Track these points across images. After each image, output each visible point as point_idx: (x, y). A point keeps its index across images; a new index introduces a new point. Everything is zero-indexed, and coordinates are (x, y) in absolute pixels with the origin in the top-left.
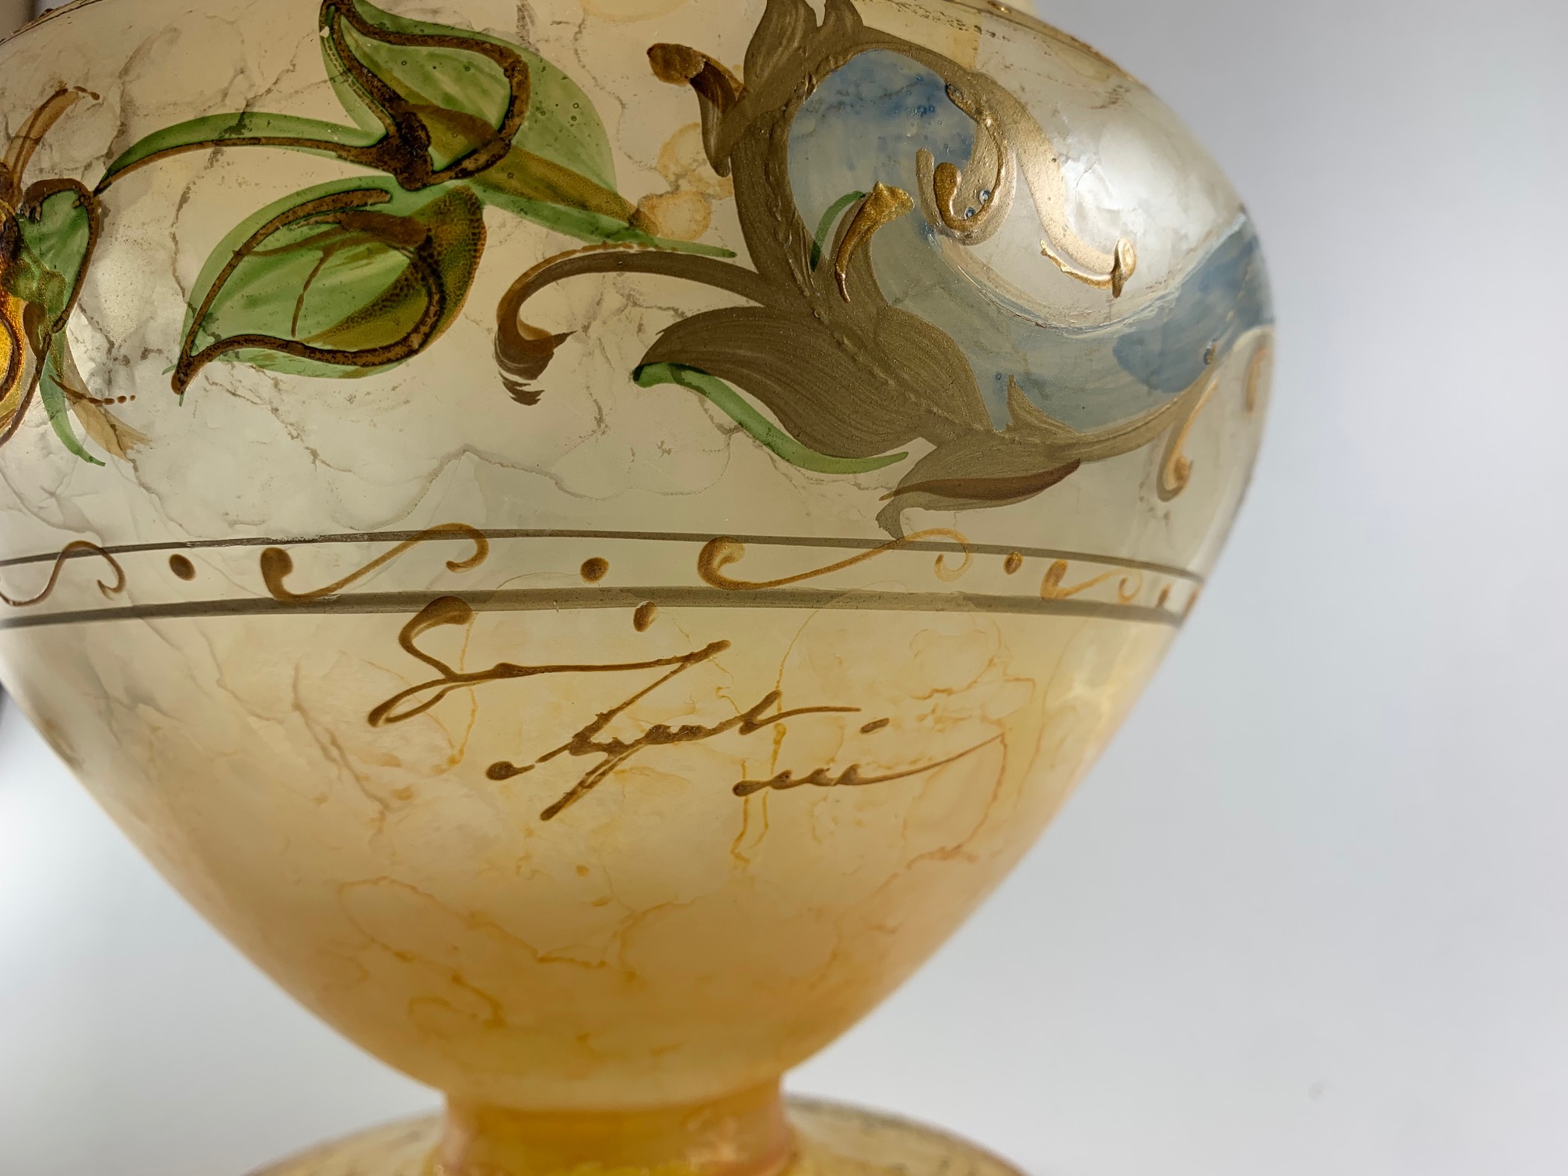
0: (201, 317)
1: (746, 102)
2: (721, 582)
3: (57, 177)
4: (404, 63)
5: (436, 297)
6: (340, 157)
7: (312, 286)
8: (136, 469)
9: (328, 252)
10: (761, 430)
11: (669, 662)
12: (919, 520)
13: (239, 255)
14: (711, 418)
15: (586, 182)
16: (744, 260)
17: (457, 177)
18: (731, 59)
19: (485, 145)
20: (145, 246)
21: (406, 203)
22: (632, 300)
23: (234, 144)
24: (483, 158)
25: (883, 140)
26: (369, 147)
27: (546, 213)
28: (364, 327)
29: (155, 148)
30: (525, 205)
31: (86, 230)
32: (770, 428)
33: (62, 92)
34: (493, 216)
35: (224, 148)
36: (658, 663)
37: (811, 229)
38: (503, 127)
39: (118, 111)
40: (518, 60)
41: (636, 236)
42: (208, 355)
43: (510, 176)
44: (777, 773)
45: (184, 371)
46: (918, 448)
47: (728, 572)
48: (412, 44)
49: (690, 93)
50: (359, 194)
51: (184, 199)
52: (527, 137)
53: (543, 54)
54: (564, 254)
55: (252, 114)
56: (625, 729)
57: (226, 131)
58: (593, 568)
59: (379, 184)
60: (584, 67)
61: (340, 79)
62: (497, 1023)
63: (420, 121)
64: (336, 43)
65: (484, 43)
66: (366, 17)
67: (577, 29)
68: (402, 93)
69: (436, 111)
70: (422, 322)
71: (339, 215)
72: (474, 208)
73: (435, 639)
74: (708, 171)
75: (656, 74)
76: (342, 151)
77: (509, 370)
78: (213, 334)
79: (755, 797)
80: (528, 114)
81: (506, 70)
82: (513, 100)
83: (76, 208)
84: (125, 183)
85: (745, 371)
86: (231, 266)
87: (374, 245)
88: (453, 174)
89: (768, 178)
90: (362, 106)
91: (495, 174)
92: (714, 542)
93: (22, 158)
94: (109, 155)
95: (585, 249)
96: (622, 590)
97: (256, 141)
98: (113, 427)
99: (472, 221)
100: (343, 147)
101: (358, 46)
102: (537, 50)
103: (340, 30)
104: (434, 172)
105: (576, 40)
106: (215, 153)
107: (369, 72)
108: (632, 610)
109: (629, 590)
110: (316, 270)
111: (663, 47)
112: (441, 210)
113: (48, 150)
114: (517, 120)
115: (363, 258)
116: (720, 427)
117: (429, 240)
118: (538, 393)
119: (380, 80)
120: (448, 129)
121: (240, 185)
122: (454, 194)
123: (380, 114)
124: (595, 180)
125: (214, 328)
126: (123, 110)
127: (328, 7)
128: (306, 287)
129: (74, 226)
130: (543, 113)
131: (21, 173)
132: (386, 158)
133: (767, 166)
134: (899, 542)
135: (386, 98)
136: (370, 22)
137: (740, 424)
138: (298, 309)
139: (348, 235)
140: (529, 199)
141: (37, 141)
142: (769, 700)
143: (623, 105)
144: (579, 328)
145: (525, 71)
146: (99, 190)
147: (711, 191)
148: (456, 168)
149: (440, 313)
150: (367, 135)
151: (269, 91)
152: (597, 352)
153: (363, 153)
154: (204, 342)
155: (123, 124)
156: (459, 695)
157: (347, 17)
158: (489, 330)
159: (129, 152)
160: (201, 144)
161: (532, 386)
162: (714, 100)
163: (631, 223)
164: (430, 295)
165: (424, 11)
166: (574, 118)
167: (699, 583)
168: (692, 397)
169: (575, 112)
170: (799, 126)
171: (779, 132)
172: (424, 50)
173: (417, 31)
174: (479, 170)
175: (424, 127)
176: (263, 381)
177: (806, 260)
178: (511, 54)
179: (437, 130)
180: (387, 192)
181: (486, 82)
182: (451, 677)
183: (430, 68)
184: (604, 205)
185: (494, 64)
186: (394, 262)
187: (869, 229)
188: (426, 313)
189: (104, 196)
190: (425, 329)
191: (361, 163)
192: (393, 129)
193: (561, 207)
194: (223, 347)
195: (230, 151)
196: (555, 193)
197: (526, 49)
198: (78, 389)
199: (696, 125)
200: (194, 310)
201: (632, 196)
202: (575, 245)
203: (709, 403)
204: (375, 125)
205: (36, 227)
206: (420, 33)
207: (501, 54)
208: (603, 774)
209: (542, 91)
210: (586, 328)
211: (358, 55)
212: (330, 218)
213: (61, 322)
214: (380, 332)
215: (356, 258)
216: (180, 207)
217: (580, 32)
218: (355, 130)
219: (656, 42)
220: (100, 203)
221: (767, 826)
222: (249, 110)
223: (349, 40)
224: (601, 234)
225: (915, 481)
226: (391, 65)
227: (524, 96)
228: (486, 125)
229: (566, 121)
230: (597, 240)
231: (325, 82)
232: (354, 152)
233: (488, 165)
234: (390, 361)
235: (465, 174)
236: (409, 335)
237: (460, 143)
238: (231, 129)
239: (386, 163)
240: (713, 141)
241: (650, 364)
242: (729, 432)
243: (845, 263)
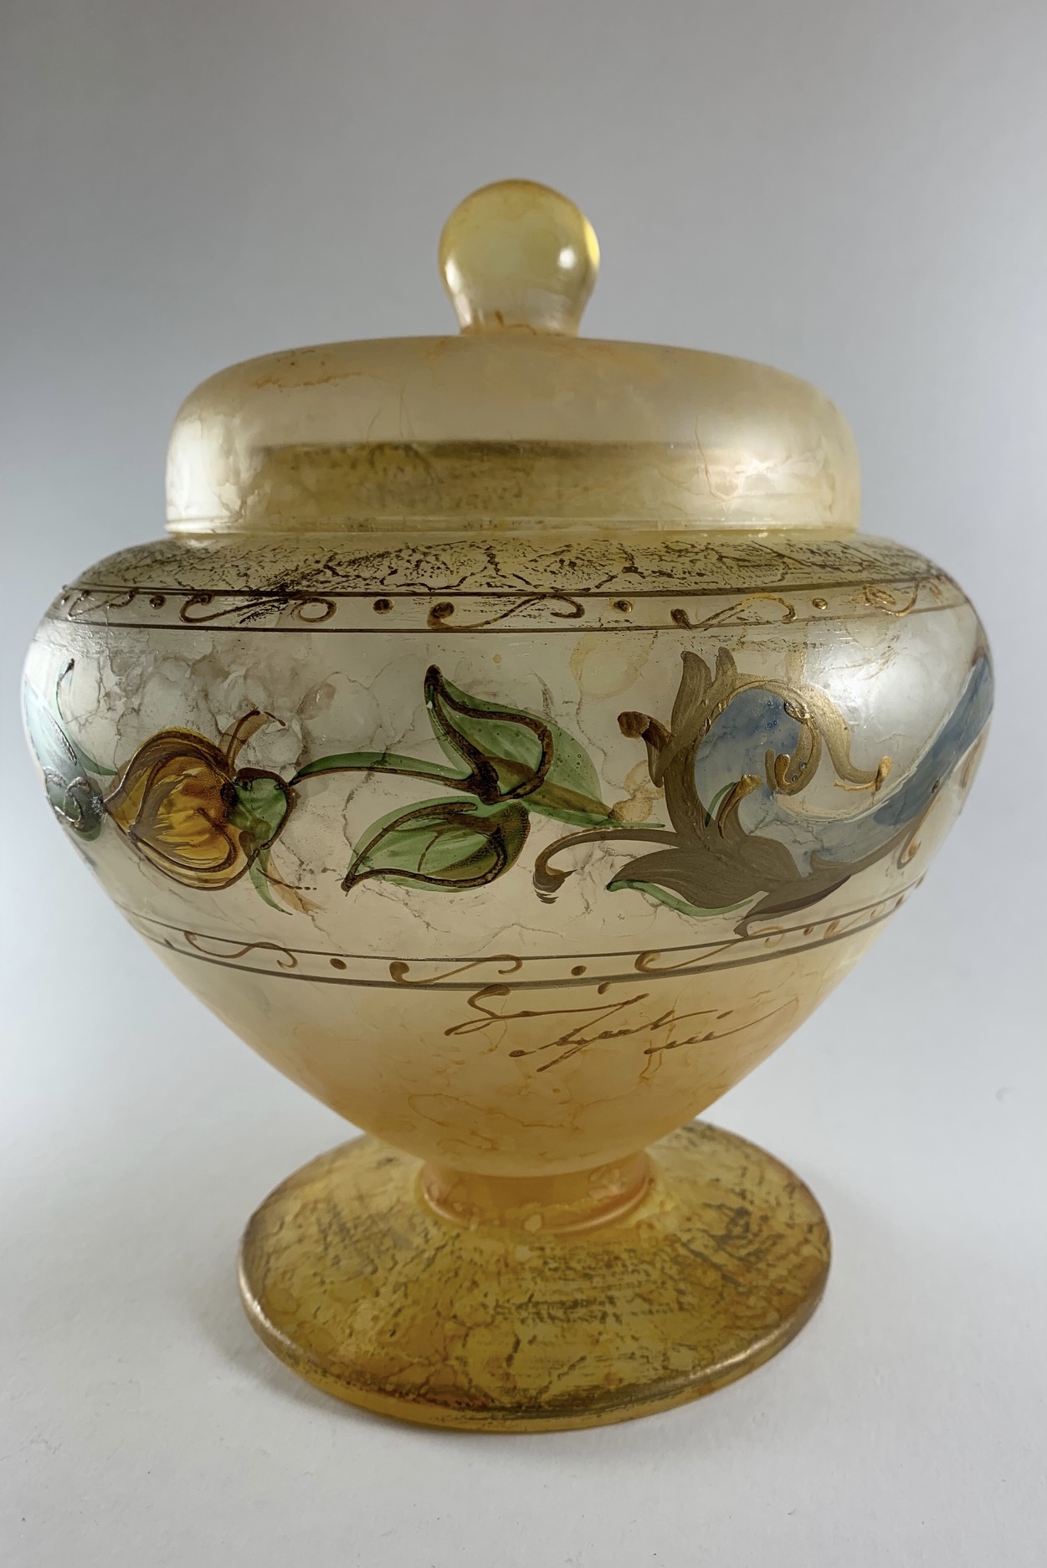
0: (362, 858)
1: (672, 743)
2: (647, 970)
3: (261, 769)
4: (480, 730)
5: (502, 857)
6: (446, 784)
7: (430, 849)
8: (313, 920)
9: (440, 833)
10: (674, 904)
11: (615, 1005)
12: (754, 927)
13: (386, 830)
14: (647, 901)
15: (585, 798)
16: (669, 828)
17: (514, 798)
18: (664, 720)
19: (530, 780)
20: (326, 818)
21: (485, 811)
22: (608, 853)
23: (381, 772)
24: (528, 788)
25: (747, 750)
26: (463, 780)
27: (563, 815)
28: (461, 870)
29: (328, 766)
30: (552, 812)
31: (285, 803)
32: (679, 901)
33: (255, 713)
34: (533, 817)
35: (375, 773)
36: (610, 1006)
37: (706, 807)
38: (539, 770)
39: (300, 737)
40: (545, 730)
41: (612, 823)
42: (366, 875)
43: (544, 797)
44: (669, 1042)
45: (350, 881)
46: (761, 895)
47: (651, 966)
48: (483, 717)
49: (641, 742)
50: (458, 805)
51: (350, 798)
52: (553, 775)
53: (559, 725)
54: (572, 835)
55: (391, 755)
56: (586, 1034)
57: (375, 763)
58: (578, 970)
59: (469, 800)
60: (583, 732)
61: (443, 738)
62: (494, 1149)
63: (491, 767)
64: (437, 712)
65: (526, 718)
66: (453, 696)
67: (577, 707)
68: (480, 750)
69: (501, 760)
70: (494, 868)
71: (446, 815)
72: (524, 814)
73: (486, 1002)
74: (651, 786)
75: (623, 733)
76: (447, 781)
77: (540, 889)
78: (369, 867)
79: (656, 1055)
80: (552, 762)
81: (539, 736)
82: (544, 754)
83: (277, 789)
84: (310, 784)
85: (667, 879)
86: (381, 836)
87: (468, 831)
88: (512, 796)
89: (683, 784)
90: (457, 756)
91: (535, 796)
92: (644, 954)
93: (233, 750)
94: (298, 764)
95: (583, 831)
96: (593, 978)
97: (394, 771)
98: (300, 900)
99: (522, 820)
100: (447, 779)
101: (451, 717)
102: (556, 722)
103: (439, 706)
104: (501, 795)
105: (577, 714)
106: (369, 775)
107: (460, 735)
108: (598, 986)
109: (596, 978)
110: (433, 841)
111: (626, 714)
112: (505, 815)
113: (253, 751)
114: (547, 766)
115: (460, 837)
116: (652, 905)
117: (499, 829)
118: (555, 898)
119: (467, 741)
120: (508, 771)
121: (386, 794)
122: (512, 807)
123: (469, 762)
124: (590, 797)
125: (370, 864)
126: (304, 738)
127: (429, 687)
128: (426, 850)
129: (276, 799)
130: (561, 762)
131: (234, 759)
132: (473, 787)
133: (683, 778)
134: (746, 937)
135: (471, 752)
136: (457, 701)
137: (663, 902)
138: (422, 859)
139: (450, 826)
140: (555, 808)
141: (243, 742)
142: (668, 1015)
143: (605, 754)
144: (578, 868)
145: (550, 737)
146: (292, 783)
147: (653, 796)
148: (513, 793)
149: (504, 865)
150: (461, 773)
151: (399, 742)
152: (588, 878)
153: (460, 784)
154: (363, 869)
155: (305, 747)
156: (498, 1025)
157: (442, 695)
158: (530, 872)
159: (311, 765)
160: (359, 769)
161: (553, 895)
162: (655, 745)
163: (609, 817)
164: (499, 856)
165: (487, 693)
166: (578, 764)
167: (636, 971)
168: (638, 893)
169: (579, 760)
170: (701, 754)
171: (690, 757)
172: (491, 722)
173: (485, 709)
174: (526, 794)
175: (494, 770)
176: (401, 891)
177: (702, 823)
178: (541, 724)
179: (501, 771)
180: (474, 805)
181: (529, 745)
182: (494, 1016)
183: (495, 734)
184: (595, 809)
185: (532, 732)
186: (479, 840)
187: (737, 801)
188: (496, 864)
189: (296, 787)
190: (494, 871)
191: (458, 789)
192: (476, 771)
193: (572, 812)
194: (374, 873)
195: (378, 775)
196: (569, 805)
197: (550, 722)
198: (277, 877)
199: (645, 761)
200: (357, 854)
201: (610, 803)
202: (579, 829)
203: (647, 895)
204: (466, 768)
205: (248, 793)
206: (487, 710)
207: (536, 726)
208: (574, 1052)
209: (561, 749)
210: (583, 868)
211: (451, 723)
212: (441, 817)
213: (267, 845)
214: (472, 872)
215: (456, 837)
216: (348, 801)
217: (579, 709)
218: (454, 770)
219: (622, 711)
220: (294, 791)
221: (661, 1063)
222: (388, 752)
223: (444, 711)
224: (593, 824)
225: (756, 911)
226: (472, 731)
227: (550, 753)
228: (529, 769)
229: (574, 766)
230: (590, 827)
231: (433, 739)
232: (454, 782)
233: (531, 791)
234: (475, 886)
235: (518, 796)
236: (486, 874)
237: (515, 779)
238: (378, 762)
239: (473, 790)
240: (654, 770)
241: (616, 881)
242: (656, 906)
243: (723, 821)
